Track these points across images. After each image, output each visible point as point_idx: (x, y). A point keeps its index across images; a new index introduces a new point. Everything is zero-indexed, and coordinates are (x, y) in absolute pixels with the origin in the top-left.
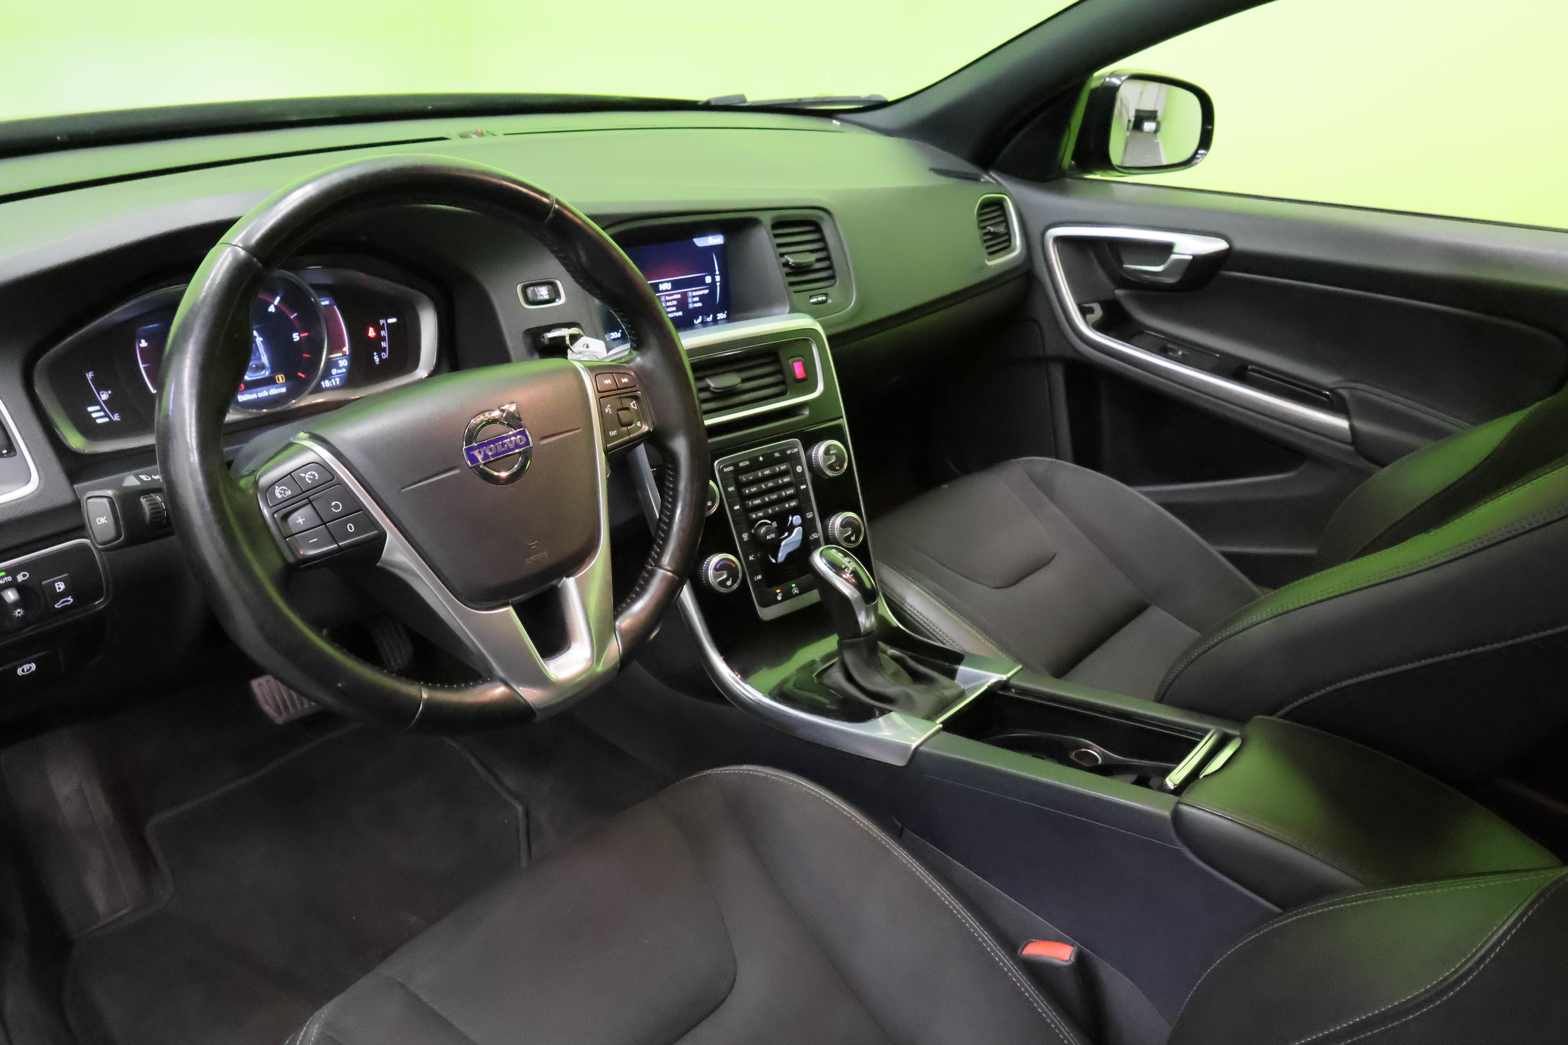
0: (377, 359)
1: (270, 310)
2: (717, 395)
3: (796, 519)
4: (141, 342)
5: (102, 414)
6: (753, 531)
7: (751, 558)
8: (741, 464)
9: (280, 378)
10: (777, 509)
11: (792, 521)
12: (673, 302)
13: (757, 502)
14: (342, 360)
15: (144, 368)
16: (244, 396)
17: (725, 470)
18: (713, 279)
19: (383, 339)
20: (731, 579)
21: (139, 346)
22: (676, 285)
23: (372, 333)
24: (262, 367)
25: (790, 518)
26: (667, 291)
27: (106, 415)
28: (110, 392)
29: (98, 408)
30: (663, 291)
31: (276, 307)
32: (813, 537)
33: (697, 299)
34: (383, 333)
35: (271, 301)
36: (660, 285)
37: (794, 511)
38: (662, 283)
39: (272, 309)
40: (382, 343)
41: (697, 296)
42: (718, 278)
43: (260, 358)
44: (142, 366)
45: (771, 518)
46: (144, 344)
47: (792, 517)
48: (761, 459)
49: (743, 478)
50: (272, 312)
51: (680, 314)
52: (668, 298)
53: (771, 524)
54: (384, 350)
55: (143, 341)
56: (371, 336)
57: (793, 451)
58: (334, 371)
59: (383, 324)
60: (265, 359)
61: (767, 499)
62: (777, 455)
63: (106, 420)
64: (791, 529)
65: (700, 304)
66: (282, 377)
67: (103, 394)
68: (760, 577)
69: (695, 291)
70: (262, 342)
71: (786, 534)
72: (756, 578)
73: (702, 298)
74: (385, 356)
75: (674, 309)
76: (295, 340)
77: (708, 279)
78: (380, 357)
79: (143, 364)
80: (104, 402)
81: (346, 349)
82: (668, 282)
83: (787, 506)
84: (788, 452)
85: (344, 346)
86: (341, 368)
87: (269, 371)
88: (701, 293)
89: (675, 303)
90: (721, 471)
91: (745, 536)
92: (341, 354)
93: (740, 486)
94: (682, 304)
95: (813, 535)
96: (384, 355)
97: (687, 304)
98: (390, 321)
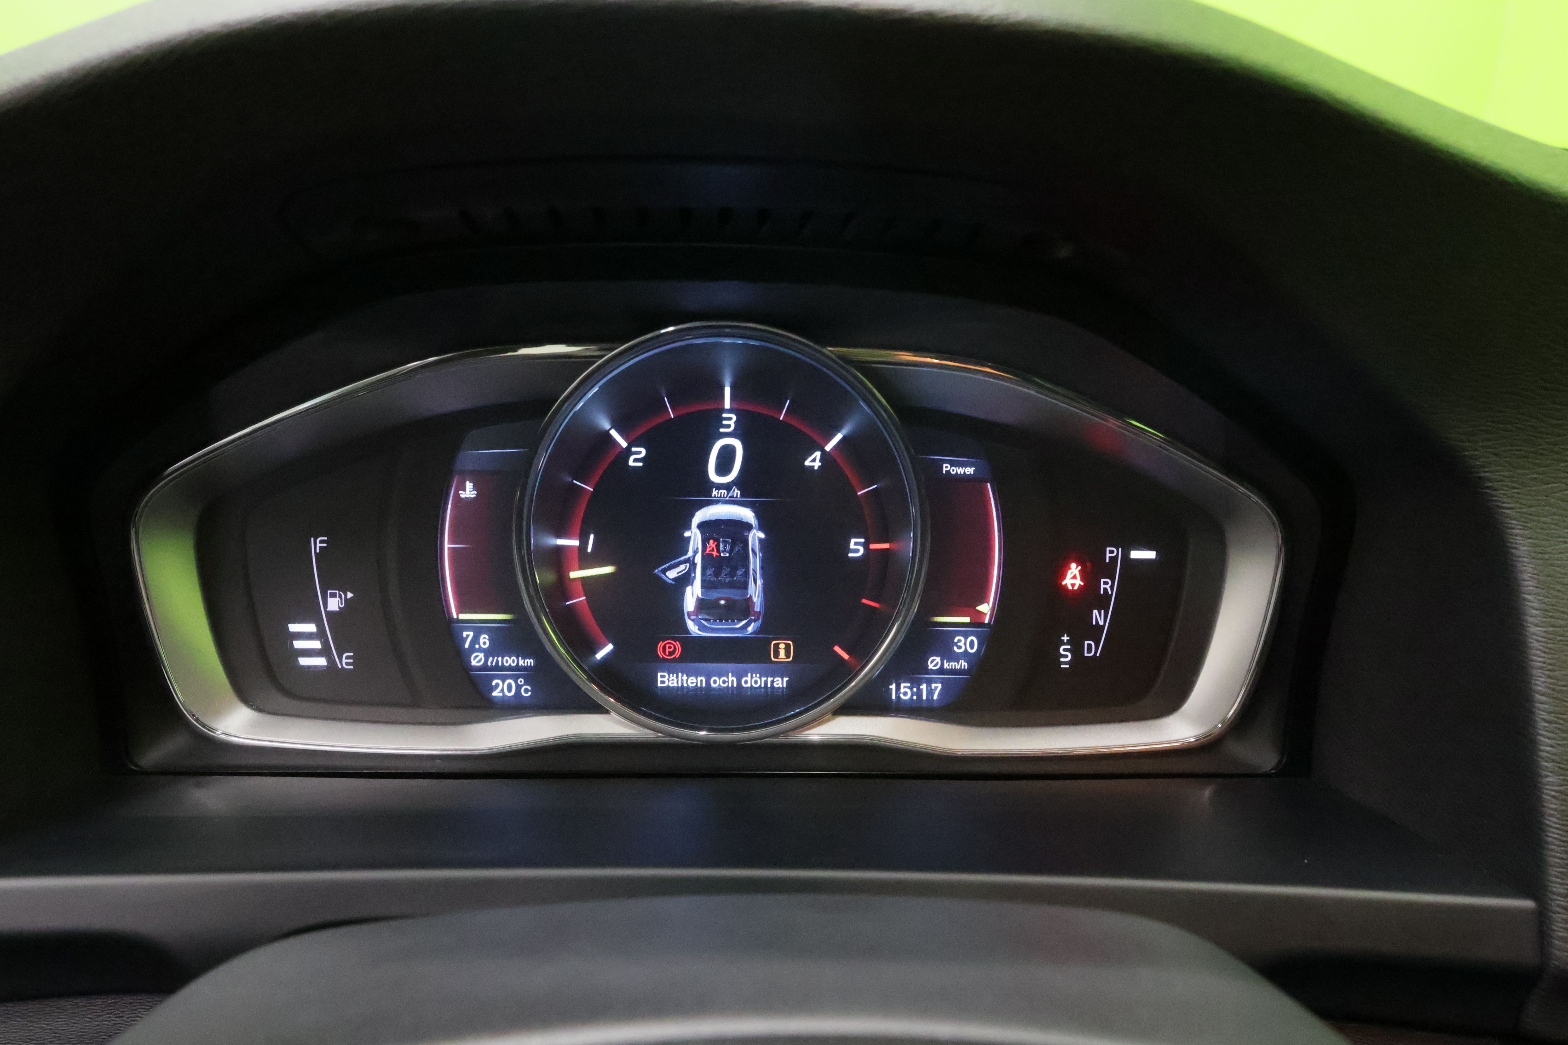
0: (1066, 656)
1: (807, 462)
4: (463, 487)
5: (316, 645)
9: (782, 651)
14: (966, 635)
16: (673, 677)
19: (1102, 602)
21: (456, 495)
23: (1073, 578)
24: (743, 609)
27: (325, 652)
28: (350, 595)
29: (311, 628)
31: (825, 456)
34: (1105, 585)
35: (816, 437)
39: (814, 461)
40: (1095, 612)
43: (745, 586)
44: (447, 546)
46: (469, 492)
50: (811, 468)
54: (1095, 632)
55: (469, 485)
56: (1070, 587)
58: (934, 663)
59: (1114, 560)
60: (756, 591)
63: (321, 661)
66: (787, 647)
67: (333, 595)
70: (760, 540)
74: (1091, 649)
76: (851, 555)
78: (1077, 650)
79: (452, 540)
80: (330, 614)
81: (985, 608)
85: (983, 600)
86: (956, 658)
87: (759, 623)
92: (967, 620)
96: (1089, 646)
98: (1135, 555)
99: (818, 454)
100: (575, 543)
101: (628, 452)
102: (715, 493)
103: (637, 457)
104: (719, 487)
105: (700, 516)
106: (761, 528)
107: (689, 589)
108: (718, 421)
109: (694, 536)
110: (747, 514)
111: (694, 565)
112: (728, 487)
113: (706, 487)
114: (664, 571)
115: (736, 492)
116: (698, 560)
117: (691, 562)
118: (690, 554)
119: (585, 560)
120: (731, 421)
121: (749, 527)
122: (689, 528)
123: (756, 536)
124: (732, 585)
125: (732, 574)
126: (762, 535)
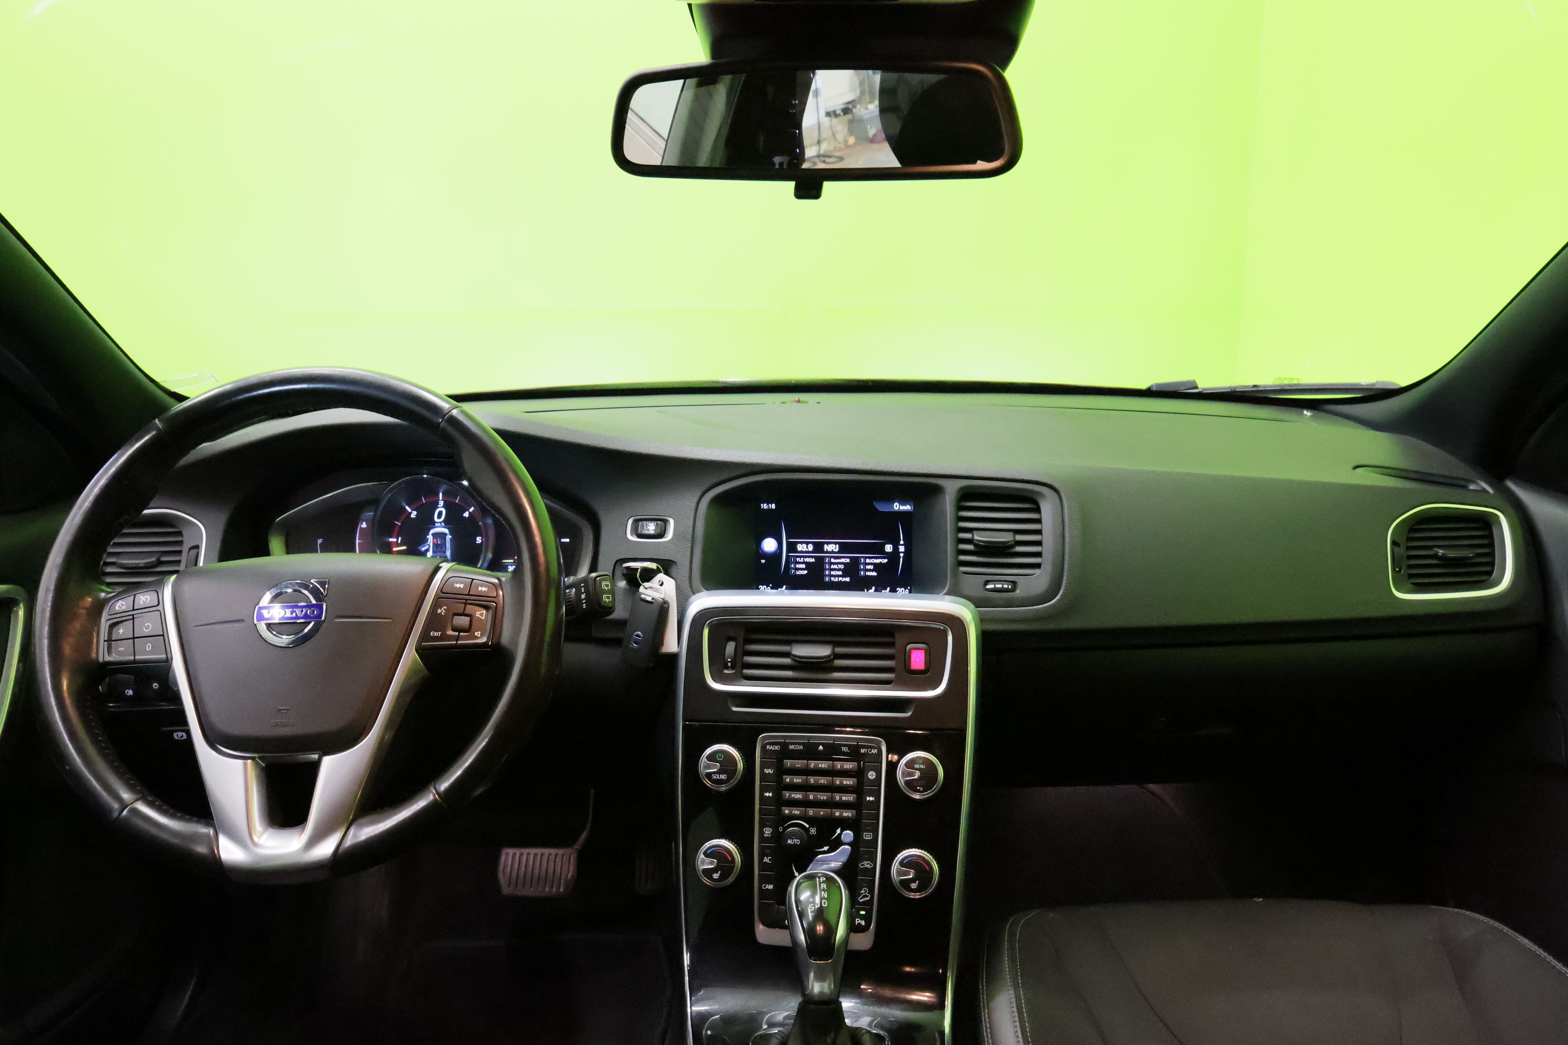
1: (464, 515)
2: (798, 664)
3: (848, 835)
4: (362, 524)
6: (781, 829)
7: (766, 860)
8: (792, 747)
10: (822, 813)
11: (840, 835)
12: (839, 565)
13: (798, 796)
14: (512, 566)
15: (359, 543)
17: (768, 747)
18: (896, 549)
20: (720, 872)
21: (361, 527)
22: (844, 549)
25: (839, 831)
26: (833, 552)
30: (827, 552)
31: (470, 513)
32: (864, 865)
33: (871, 567)
35: (467, 508)
36: (826, 546)
37: (845, 824)
38: (828, 543)
39: (466, 515)
41: (871, 564)
42: (902, 549)
43: (445, 552)
44: (357, 541)
45: (811, 821)
46: (364, 525)
47: (842, 831)
48: (821, 748)
49: (788, 763)
50: (466, 517)
51: (848, 579)
52: (833, 560)
53: (807, 830)
55: (364, 523)
57: (870, 751)
60: (448, 553)
61: (811, 797)
62: (845, 749)
64: (836, 844)
65: (874, 574)
68: (771, 887)
69: (870, 558)
71: (826, 848)
72: (765, 887)
73: (877, 567)
75: (840, 573)
76: (477, 542)
77: (889, 548)
79: (359, 540)
82: (835, 543)
83: (837, 814)
84: (862, 751)
86: (509, 573)
88: (878, 561)
89: (842, 567)
90: (763, 747)
91: (768, 832)
92: (512, 561)
93: (781, 771)
94: (848, 570)
95: (865, 863)
97: (859, 570)
98: (563, 540)
99: (467, 513)
100: (395, 540)
101: (411, 513)
102: (436, 524)
103: (414, 514)
104: (438, 523)
105: (432, 532)
106: (450, 534)
107: (428, 553)
108: (438, 503)
109: (430, 537)
110: (446, 531)
111: (430, 546)
112: (441, 523)
113: (434, 523)
114: (421, 548)
115: (443, 524)
116: (431, 545)
117: (429, 545)
118: (429, 543)
119: (397, 545)
120: (441, 503)
121: (446, 534)
122: (428, 535)
123: (449, 537)
124: (441, 552)
125: (441, 548)
126: (450, 537)
